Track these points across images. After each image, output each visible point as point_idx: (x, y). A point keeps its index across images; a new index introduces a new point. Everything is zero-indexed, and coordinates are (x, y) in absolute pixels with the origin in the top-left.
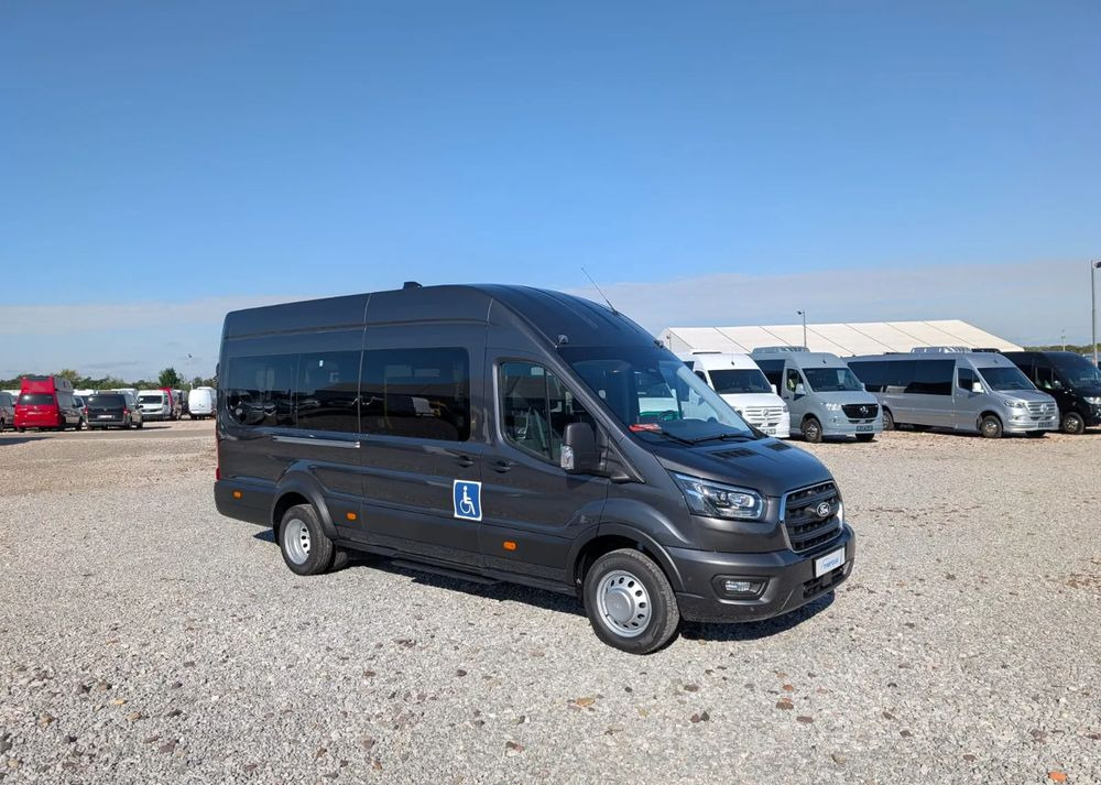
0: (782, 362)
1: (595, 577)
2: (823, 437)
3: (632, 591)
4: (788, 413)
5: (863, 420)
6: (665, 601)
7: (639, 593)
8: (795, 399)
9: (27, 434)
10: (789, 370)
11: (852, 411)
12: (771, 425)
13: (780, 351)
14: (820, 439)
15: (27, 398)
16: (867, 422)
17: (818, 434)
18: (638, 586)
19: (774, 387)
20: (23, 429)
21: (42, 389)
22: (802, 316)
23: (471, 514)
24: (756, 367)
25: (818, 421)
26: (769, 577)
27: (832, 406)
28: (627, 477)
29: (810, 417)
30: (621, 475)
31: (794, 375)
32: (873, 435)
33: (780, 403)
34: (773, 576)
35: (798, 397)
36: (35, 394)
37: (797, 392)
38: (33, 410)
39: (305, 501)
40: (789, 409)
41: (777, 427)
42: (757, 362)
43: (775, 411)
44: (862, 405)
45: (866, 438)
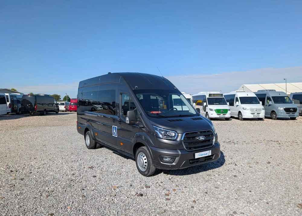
0: (265, 94)
1: (137, 154)
2: (277, 118)
3: (144, 158)
4: (264, 110)
5: (291, 113)
6: (150, 162)
7: (145, 159)
8: (269, 106)
9: (72, 112)
10: (267, 97)
11: (287, 110)
12: (258, 114)
13: (266, 91)
14: (276, 119)
15: (72, 104)
16: (293, 113)
17: (275, 117)
18: (145, 157)
19: (261, 102)
20: (71, 111)
21: (75, 102)
22: (285, 80)
23: (115, 135)
24: (255, 96)
25: (275, 113)
26: (176, 157)
27: (280, 108)
28: (142, 126)
29: (273, 112)
30: (141, 125)
31: (269, 99)
32: (296, 118)
33: (262, 107)
34: (177, 157)
35: (270, 105)
36: (74, 103)
37: (269, 104)
38: (73, 107)
39: (89, 130)
40: (265, 109)
41: (260, 115)
42: (256, 95)
43: (260, 110)
44: (291, 108)
45: (294, 119)
